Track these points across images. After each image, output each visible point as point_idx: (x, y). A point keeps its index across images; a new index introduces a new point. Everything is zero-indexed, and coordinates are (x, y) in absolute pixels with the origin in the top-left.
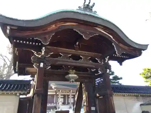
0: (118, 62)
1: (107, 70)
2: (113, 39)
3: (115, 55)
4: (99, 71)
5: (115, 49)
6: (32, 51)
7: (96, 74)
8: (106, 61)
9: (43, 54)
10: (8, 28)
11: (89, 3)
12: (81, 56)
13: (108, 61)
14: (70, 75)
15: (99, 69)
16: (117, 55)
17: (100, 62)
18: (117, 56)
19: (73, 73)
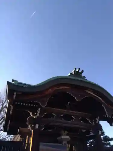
0: (108, 123)
1: (99, 132)
2: (102, 101)
3: (105, 116)
4: (91, 133)
5: (105, 110)
6: (28, 111)
7: (87, 136)
8: (97, 122)
9: (38, 114)
10: (15, 93)
11: (79, 70)
12: (72, 116)
13: (98, 122)
14: (63, 137)
15: (91, 130)
16: (107, 115)
17: (91, 123)
18: (107, 117)
19: (65, 134)
